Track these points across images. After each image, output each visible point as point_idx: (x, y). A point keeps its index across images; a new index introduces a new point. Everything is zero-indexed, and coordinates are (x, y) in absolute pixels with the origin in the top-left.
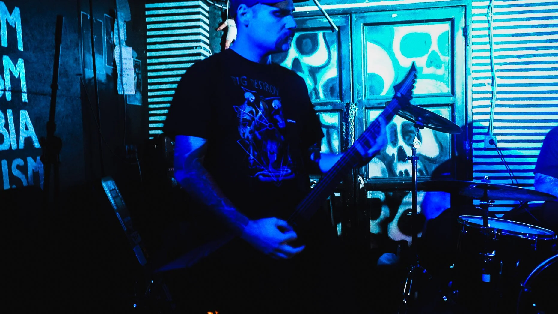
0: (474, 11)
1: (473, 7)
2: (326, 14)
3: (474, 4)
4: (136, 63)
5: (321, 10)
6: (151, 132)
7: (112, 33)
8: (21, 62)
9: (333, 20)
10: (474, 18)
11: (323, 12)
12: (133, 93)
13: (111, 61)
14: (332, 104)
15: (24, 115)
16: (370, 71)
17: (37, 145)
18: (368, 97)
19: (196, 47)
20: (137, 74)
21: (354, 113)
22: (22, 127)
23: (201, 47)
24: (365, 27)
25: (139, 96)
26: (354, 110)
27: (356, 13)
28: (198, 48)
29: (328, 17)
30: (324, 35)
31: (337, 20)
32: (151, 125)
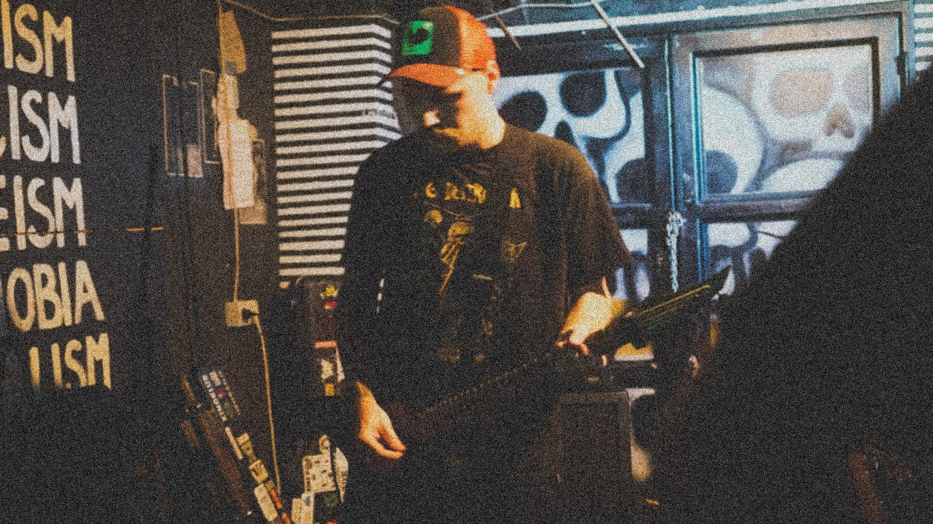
0: (919, 23)
1: (917, 16)
2: (620, 36)
3: (919, 8)
4: (256, 145)
5: (609, 28)
6: (284, 272)
7: (214, 101)
8: (77, 183)
9: (635, 47)
10: (919, 38)
11: (613, 32)
12: (250, 203)
13: (212, 152)
14: (634, 211)
15: (82, 269)
16: (708, 147)
17: (100, 315)
18: (706, 196)
19: (367, 112)
20: (258, 167)
21: (677, 231)
22: (79, 288)
23: (375, 110)
24: (697, 60)
25: (261, 207)
26: (676, 222)
27: (678, 32)
28: (370, 113)
29: (624, 41)
30: (617, 75)
31: (642, 46)
32: (283, 260)
